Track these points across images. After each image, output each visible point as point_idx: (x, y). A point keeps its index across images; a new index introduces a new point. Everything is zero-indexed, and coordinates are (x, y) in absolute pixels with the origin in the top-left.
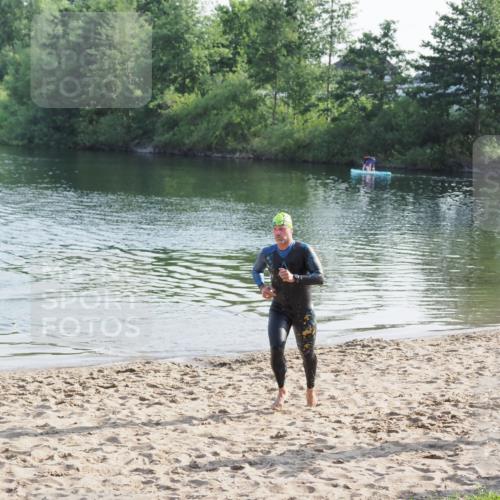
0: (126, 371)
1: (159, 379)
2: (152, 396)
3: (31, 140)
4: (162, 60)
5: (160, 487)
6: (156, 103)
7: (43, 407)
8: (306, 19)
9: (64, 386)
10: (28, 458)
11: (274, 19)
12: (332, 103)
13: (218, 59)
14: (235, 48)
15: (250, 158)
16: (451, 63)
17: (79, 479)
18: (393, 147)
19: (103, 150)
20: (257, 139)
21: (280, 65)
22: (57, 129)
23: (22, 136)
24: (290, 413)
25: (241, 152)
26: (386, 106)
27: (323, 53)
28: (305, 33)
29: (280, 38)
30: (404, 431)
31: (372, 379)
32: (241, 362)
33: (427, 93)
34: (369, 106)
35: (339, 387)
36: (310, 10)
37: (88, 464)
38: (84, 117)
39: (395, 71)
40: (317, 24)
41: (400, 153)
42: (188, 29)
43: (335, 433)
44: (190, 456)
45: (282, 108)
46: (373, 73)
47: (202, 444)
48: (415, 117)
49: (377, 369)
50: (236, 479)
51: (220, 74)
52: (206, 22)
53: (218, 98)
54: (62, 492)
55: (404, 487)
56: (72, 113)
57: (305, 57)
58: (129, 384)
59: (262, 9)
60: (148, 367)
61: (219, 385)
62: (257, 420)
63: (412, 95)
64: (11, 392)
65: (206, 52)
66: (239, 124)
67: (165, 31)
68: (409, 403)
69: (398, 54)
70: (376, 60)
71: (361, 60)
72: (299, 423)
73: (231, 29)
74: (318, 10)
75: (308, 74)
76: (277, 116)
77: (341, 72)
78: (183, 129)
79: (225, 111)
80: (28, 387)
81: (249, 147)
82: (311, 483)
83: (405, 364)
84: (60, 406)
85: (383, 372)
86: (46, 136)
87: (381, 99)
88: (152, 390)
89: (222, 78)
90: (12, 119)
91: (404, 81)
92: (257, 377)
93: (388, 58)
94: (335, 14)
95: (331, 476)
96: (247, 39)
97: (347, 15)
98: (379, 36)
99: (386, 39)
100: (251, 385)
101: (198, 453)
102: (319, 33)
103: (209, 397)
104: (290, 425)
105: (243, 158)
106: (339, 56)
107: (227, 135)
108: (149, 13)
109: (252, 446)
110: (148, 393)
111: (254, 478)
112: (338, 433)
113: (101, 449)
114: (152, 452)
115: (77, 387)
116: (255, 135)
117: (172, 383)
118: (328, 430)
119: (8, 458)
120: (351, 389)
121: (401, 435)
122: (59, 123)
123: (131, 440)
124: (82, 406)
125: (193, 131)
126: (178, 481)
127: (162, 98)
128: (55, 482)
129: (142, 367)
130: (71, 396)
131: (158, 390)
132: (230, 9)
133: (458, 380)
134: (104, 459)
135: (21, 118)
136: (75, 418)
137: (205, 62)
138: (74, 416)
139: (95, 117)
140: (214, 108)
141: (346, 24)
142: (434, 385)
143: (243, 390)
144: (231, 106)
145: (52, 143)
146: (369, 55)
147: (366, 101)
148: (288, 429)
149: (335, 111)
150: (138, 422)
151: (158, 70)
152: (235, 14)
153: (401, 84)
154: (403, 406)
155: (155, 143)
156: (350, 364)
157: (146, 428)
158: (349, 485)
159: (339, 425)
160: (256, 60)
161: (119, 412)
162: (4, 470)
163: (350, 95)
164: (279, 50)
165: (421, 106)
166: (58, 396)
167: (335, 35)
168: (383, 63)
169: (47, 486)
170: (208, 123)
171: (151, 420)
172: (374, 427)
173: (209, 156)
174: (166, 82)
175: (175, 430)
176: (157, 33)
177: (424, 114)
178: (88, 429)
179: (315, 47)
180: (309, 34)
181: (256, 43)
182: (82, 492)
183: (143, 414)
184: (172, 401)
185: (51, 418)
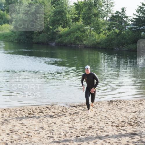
0: (46, 108)
1: (56, 110)
2: (53, 115)
4: (58, 18)
5: (55, 142)
6: (56, 30)
7: (22, 118)
8: (100, 7)
9: (28, 112)
10: (17, 133)
11: (90, 6)
12: (107, 31)
13: (74, 18)
14: (79, 15)
15: (83, 47)
16: (141, 20)
17: (32, 139)
18: (125, 44)
19: (41, 44)
21: (92, 20)
23: (17, 39)
24: (93, 121)
25: (80, 45)
26: (123, 32)
27: (104, 17)
28: (99, 11)
29: (92, 12)
30: (126, 126)
31: (117, 111)
32: (80, 106)
33: (135, 28)
34: (118, 32)
35: (108, 113)
36: (101, 4)
37: (34, 135)
38: (35, 34)
39: (125, 22)
40: (103, 8)
41: (126, 46)
42: (66, 9)
44: (64, 133)
45: (92, 32)
46: (119, 23)
47: (67, 129)
48: (131, 36)
49: (119, 108)
50: (77, 140)
52: (71, 7)
53: (74, 29)
54: (27, 143)
56: (32, 33)
57: (99, 18)
58: (47, 112)
59: (87, 3)
60: (52, 107)
61: (73, 112)
62: (84, 123)
63: (130, 29)
64: (13, 113)
65: (71, 16)
66: (80, 37)
67: (59, 10)
68: (128, 118)
69: (126, 17)
70: (120, 19)
71: (115, 19)
72: (96, 124)
73: (78, 9)
74: (103, 4)
75: (100, 23)
76: (91, 35)
77: (110, 22)
78: (63, 38)
79: (76, 33)
80: (18, 112)
81: (83, 43)
83: (127, 107)
84: (27, 118)
85: (121, 109)
86: (24, 39)
87: (121, 30)
88: (53, 113)
89: (75, 23)
90: (14, 34)
92: (84, 110)
93: (123, 18)
94: (108, 5)
95: (105, 139)
96: (83, 12)
97: (112, 6)
98: (121, 12)
99: (123, 13)
100: (82, 112)
101: (66, 132)
102: (103, 11)
103: (70, 116)
104: (93, 124)
105: (81, 47)
106: (109, 18)
107: (76, 40)
108: (54, 4)
109: (82, 130)
111: (82, 140)
112: (107, 127)
113: (38, 130)
114: (53, 132)
116: (85, 40)
117: (59, 111)
118: (104, 126)
119: (11, 133)
120: (111, 114)
121: (125, 127)
122: (28, 36)
123: (47, 128)
124: (33, 118)
125: (66, 39)
126: (60, 140)
127: (58, 29)
128: (25, 140)
129: (51, 107)
130: (30, 115)
131: (55, 114)
132: (78, 3)
133: (142, 112)
134: (39, 133)
135: (17, 34)
137: (70, 19)
138: (31, 121)
139: (38, 34)
140: (72, 32)
141: (111, 8)
142: (135, 113)
143: (80, 114)
144: (77, 32)
145: (26, 42)
146: (118, 18)
147: (117, 31)
148: (93, 125)
149: (108, 33)
150: (49, 123)
151: (57, 21)
152: (79, 5)
153: (127, 26)
154: (126, 119)
155: (55, 42)
156: (111, 107)
157: (51, 124)
158: (110, 142)
159: (107, 124)
160: (85, 18)
161: (44, 120)
162: (10, 136)
163: (112, 29)
164: (92, 16)
165: (133, 32)
166: (26, 115)
167: (108, 12)
168: (122, 20)
169: (22, 141)
170: (71, 36)
171: (53, 122)
172: (117, 125)
173: (71, 46)
174: (59, 24)
175: (60, 125)
176: (57, 10)
177: (134, 35)
178: (35, 124)
179: (102, 15)
180: (101, 11)
181: (85, 13)
182: (33, 143)
183: (51, 120)
184: (59, 117)
185: (24, 121)
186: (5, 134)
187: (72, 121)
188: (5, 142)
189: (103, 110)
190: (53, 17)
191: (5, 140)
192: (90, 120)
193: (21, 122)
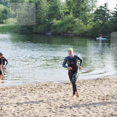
0: (45, 85)
1: (52, 87)
2: (51, 91)
4: (53, 12)
5: (53, 112)
6: (51, 22)
7: (26, 93)
8: (87, 3)
9: (30, 89)
10: (22, 105)
11: (79, 3)
12: (93, 22)
13: (66, 12)
14: (70, 9)
15: (73, 35)
17: (34, 110)
18: (107, 33)
19: (39, 33)
20: (75, 31)
21: (80, 13)
23: (20, 30)
24: (83, 95)
25: (71, 34)
26: (105, 23)
27: (90, 10)
28: (86, 6)
29: (80, 7)
30: (110, 99)
31: (102, 87)
33: (115, 20)
34: (101, 23)
35: (95, 89)
36: (87, 0)
37: (36, 107)
38: (35, 26)
39: (108, 15)
40: (89, 4)
41: (109, 34)
42: (59, 5)
43: (94, 100)
44: (60, 105)
45: (81, 24)
47: (62, 102)
48: (112, 25)
50: (71, 110)
51: (66, 16)
52: (63, 3)
53: (66, 21)
54: (30, 113)
55: (110, 113)
57: (86, 11)
60: (50, 84)
61: (67, 88)
63: (111, 20)
64: (18, 90)
65: (63, 10)
66: (71, 27)
68: (111, 93)
69: (108, 11)
70: (103, 12)
71: (99, 12)
72: (85, 97)
73: (69, 5)
74: (89, 0)
75: (87, 15)
76: (80, 25)
77: (95, 15)
78: (58, 29)
79: (67, 24)
80: (22, 89)
81: (73, 33)
82: (88, 111)
83: (110, 84)
84: (29, 93)
85: (105, 86)
86: (26, 30)
87: (104, 21)
88: (51, 89)
89: (67, 16)
90: (18, 26)
91: (110, 17)
93: (106, 12)
94: (93, 1)
95: (93, 110)
96: (72, 7)
97: (96, 2)
99: (105, 7)
101: (62, 104)
102: (89, 6)
103: (64, 91)
104: (83, 98)
105: (72, 35)
106: (94, 11)
107: (68, 30)
108: (50, 1)
109: (75, 103)
110: (50, 90)
111: (75, 110)
112: (95, 100)
113: (39, 103)
114: (51, 104)
115: (33, 89)
116: (75, 30)
117: (56, 88)
118: (92, 99)
119: (18, 105)
120: (98, 89)
121: (110, 100)
122: (29, 27)
124: (35, 93)
125: (60, 29)
126: (57, 111)
127: (53, 21)
128: (29, 111)
130: (32, 91)
131: (52, 90)
134: (40, 106)
136: (33, 96)
137: (63, 13)
139: (37, 26)
140: (65, 23)
141: (96, 3)
144: (69, 23)
145: (27, 32)
146: (101, 11)
147: (101, 22)
148: (83, 99)
149: (93, 24)
150: (48, 97)
151: (52, 15)
152: (70, 1)
154: (110, 94)
156: (97, 84)
158: (97, 112)
159: (95, 98)
161: (43, 95)
162: (17, 108)
163: (97, 20)
164: (80, 10)
165: (114, 23)
166: (29, 91)
167: (93, 6)
169: (27, 112)
170: (64, 27)
171: (51, 97)
172: (103, 98)
173: (64, 35)
174: (54, 18)
175: (56, 99)
176: (52, 6)
177: (115, 25)
178: (36, 98)
180: (87, 6)
181: (75, 8)
182: (35, 113)
183: (49, 95)
184: (56, 92)
185: (27, 96)
186: (13, 106)
187: (66, 96)
188: (13, 112)
189: (91, 86)
190: (48, 12)
191: (12, 112)
192: (81, 94)
193: (25, 97)
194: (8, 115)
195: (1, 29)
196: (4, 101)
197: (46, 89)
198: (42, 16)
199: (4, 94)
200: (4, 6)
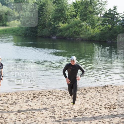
0: (48, 92)
1: (57, 94)
3: (26, 34)
4: (59, 15)
5: (56, 121)
6: (57, 25)
7: (28, 100)
8: (95, 5)
9: (33, 95)
10: (24, 113)
11: (87, 5)
12: (101, 26)
13: (72, 15)
14: (77, 12)
15: (80, 40)
17: (36, 118)
19: (44, 37)
20: (82, 35)
21: (88, 17)
22: (33, 32)
23: (24, 33)
24: (89, 103)
25: (78, 38)
26: (114, 27)
27: (99, 14)
29: (88, 10)
31: (110, 95)
34: (110, 27)
35: (102, 97)
36: (96, 3)
37: (39, 115)
38: (39, 29)
39: (117, 18)
40: (97, 6)
42: (65, 7)
44: (64, 113)
45: (88, 27)
46: (111, 19)
47: (67, 110)
48: (121, 30)
49: (111, 93)
50: (75, 119)
51: (73, 19)
52: (70, 5)
53: (72, 25)
54: (32, 121)
56: (36, 28)
57: (94, 15)
59: (83, 3)
60: (54, 91)
62: (81, 105)
63: (121, 24)
64: (20, 96)
65: (70, 13)
66: (78, 31)
67: (59, 8)
68: (119, 101)
69: (118, 14)
70: (112, 15)
71: (108, 16)
72: (91, 106)
73: (76, 8)
74: (98, 3)
75: (95, 19)
76: (87, 29)
77: (103, 18)
79: (74, 28)
80: (24, 95)
81: (80, 37)
83: (118, 92)
84: (32, 100)
85: (112, 93)
86: (30, 33)
87: (113, 26)
88: (55, 97)
90: (22, 29)
92: (81, 94)
93: (115, 15)
94: (102, 4)
96: (80, 10)
97: (105, 4)
98: (113, 10)
99: (115, 10)
100: (79, 96)
101: (66, 113)
102: (98, 9)
103: (69, 99)
105: (78, 40)
106: (103, 15)
107: (75, 34)
108: (55, 3)
109: (79, 111)
110: (54, 97)
111: (80, 119)
112: (101, 109)
114: (55, 112)
116: (82, 34)
117: (60, 95)
118: (98, 108)
119: (19, 113)
120: (104, 97)
121: (117, 109)
122: (33, 30)
124: (37, 100)
125: (66, 33)
126: (61, 119)
128: (30, 119)
129: (52, 91)
130: (35, 98)
131: (56, 97)
132: (76, 3)
134: (43, 114)
135: (24, 29)
136: (36, 103)
137: (69, 16)
139: (42, 29)
140: (71, 27)
141: (105, 6)
145: (31, 35)
146: (110, 14)
147: (109, 26)
148: (88, 107)
149: (101, 28)
150: (51, 105)
151: (58, 17)
152: (77, 4)
153: (118, 22)
154: (117, 102)
155: (56, 36)
156: (104, 91)
157: (53, 106)
158: (103, 121)
159: (101, 106)
160: (82, 15)
161: (46, 102)
162: (18, 116)
163: (105, 24)
164: (88, 13)
165: (123, 27)
166: (32, 98)
167: (102, 9)
168: (114, 16)
169: (28, 120)
170: (70, 31)
171: (54, 104)
172: (110, 107)
173: (70, 39)
174: (60, 20)
175: (60, 107)
178: (39, 106)
179: (97, 12)
180: (95, 9)
181: (82, 11)
182: (37, 121)
183: (52, 103)
184: (60, 100)
185: (30, 103)
186: (14, 114)
189: (97, 94)
190: (54, 14)
191: (13, 119)
192: (86, 103)
193: (27, 104)
194: (8, 123)
195: (4, 32)
196: (4, 108)
197: (50, 96)
198: (47, 19)
199: (5, 101)
200: (7, 7)
